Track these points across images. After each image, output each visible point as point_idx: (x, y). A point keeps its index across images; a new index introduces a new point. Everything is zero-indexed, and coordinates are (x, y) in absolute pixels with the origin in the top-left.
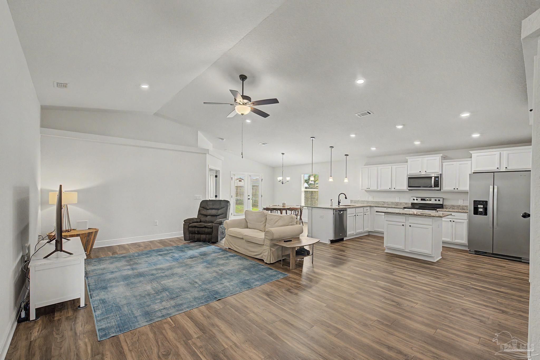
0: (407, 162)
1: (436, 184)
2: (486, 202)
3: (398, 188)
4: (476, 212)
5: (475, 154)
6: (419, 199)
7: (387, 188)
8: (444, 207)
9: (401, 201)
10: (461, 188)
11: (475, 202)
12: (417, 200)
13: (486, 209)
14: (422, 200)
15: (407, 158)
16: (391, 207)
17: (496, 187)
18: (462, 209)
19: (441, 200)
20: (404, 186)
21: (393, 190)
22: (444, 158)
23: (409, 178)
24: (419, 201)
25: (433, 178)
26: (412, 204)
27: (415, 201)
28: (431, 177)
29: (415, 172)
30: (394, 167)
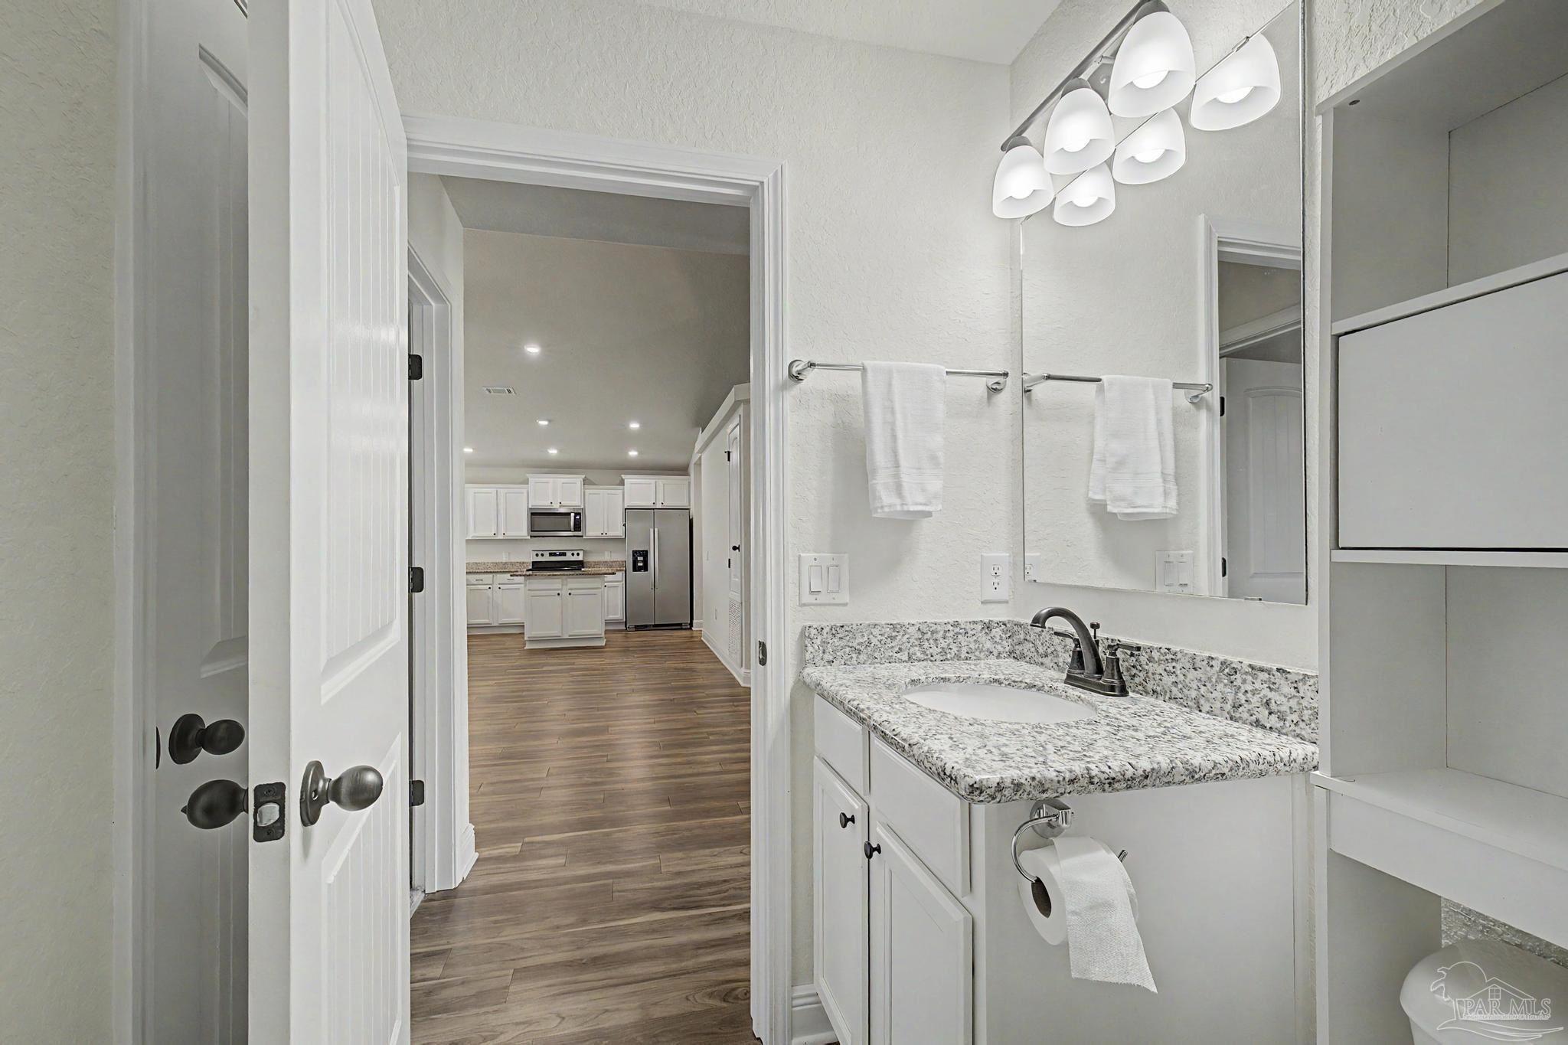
0: (528, 484)
1: (578, 526)
2: (647, 551)
3: (511, 534)
4: (636, 568)
5: (630, 480)
6: (547, 554)
7: (488, 533)
8: (585, 565)
9: (513, 560)
10: (611, 534)
11: (635, 552)
12: (542, 555)
13: (645, 562)
14: (551, 555)
15: (528, 475)
16: (484, 572)
17: (656, 530)
18: (612, 568)
19: (581, 553)
20: (522, 530)
21: (501, 537)
22: (586, 482)
23: (532, 514)
24: (547, 558)
25: (572, 515)
26: (534, 563)
27: (540, 559)
28: (569, 514)
29: (543, 503)
30: (502, 492)
